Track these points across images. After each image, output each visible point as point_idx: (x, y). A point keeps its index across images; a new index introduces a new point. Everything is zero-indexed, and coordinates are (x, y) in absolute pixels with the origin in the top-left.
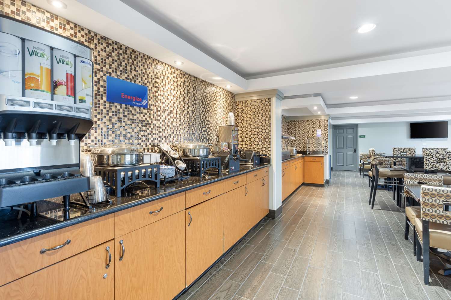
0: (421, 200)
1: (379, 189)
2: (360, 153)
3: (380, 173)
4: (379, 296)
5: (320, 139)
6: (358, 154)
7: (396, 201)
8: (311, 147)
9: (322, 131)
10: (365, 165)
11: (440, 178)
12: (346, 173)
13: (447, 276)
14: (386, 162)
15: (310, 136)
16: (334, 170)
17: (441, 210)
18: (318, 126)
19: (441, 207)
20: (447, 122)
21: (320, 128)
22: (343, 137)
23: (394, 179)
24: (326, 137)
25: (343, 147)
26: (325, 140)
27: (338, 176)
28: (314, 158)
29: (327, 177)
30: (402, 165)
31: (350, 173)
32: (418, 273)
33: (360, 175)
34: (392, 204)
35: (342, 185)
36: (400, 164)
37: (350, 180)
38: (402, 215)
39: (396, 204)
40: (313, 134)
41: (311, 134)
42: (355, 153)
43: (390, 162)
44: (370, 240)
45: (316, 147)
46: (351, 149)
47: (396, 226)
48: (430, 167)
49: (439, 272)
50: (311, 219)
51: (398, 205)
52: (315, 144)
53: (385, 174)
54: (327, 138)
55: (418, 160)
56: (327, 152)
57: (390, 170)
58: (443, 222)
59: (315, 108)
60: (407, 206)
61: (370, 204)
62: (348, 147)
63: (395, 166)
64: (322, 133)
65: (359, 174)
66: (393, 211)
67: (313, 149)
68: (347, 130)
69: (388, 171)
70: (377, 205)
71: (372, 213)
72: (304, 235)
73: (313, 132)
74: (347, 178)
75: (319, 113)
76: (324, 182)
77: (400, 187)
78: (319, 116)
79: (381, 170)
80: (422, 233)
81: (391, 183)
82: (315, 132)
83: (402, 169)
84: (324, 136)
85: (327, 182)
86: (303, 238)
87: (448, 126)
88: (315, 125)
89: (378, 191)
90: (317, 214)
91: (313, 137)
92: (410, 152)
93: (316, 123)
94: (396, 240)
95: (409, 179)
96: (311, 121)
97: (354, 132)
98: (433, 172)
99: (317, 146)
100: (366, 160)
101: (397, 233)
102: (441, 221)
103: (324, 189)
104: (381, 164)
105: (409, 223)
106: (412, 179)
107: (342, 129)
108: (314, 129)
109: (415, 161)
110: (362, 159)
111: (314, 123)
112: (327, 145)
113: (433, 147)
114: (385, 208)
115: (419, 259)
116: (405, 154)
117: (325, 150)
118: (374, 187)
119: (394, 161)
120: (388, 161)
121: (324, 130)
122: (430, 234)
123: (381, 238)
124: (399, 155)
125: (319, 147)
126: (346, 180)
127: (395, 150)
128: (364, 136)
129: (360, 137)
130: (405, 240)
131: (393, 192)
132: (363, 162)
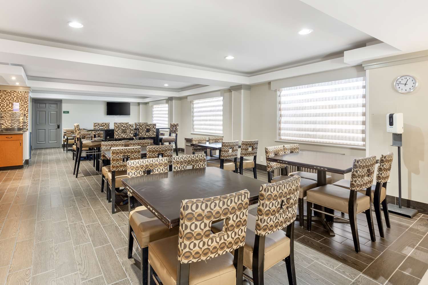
0: (111, 158)
1: (82, 160)
2: (64, 129)
3: (84, 144)
4: (84, 233)
5: (18, 113)
6: (62, 130)
7: (95, 168)
8: (4, 124)
9: (21, 105)
10: (69, 141)
11: (123, 143)
12: (48, 151)
13: (124, 204)
14: (88, 136)
15: (3, 110)
16: (33, 150)
17: (122, 162)
18: (14, 98)
19: (121, 160)
20: (130, 103)
21: (17, 101)
22: (45, 112)
23: (94, 149)
24: (25, 112)
25: (44, 123)
26: (25, 115)
27: (40, 154)
28: (10, 136)
29: (26, 156)
30: (101, 137)
31: (53, 150)
32: (109, 210)
33: (64, 150)
34: (92, 170)
35: (45, 162)
36: (99, 136)
37: (54, 157)
38: (99, 176)
39: (95, 170)
40: (7, 108)
41: (4, 107)
42: (58, 129)
43: (91, 135)
44: (75, 201)
45: (11, 124)
46: (53, 125)
47: (95, 185)
48: (118, 136)
49: (120, 204)
50: (11, 203)
51: (97, 170)
52: (11, 120)
53: (88, 146)
54: (27, 112)
55: (111, 132)
56: (26, 128)
57: (92, 142)
58: (122, 169)
59: (14, 78)
60: (103, 166)
61: (74, 174)
62: (51, 123)
63: (95, 138)
64: (21, 107)
65: (62, 150)
66: (93, 175)
67: (7, 126)
68: (50, 105)
69: (90, 143)
70: (81, 174)
71: (77, 181)
72: (5, 220)
73: (7, 105)
74: (49, 155)
75: (17, 84)
76: (23, 162)
77: (99, 154)
78: (17, 87)
79: (84, 142)
80: (111, 181)
81: (91, 152)
82: (11, 105)
83: (100, 140)
84: (23, 111)
85: (27, 162)
86: (4, 223)
87: (131, 106)
88: (11, 97)
89: (81, 162)
90: (18, 196)
91: (7, 111)
92: (106, 126)
93: (12, 95)
94: (95, 195)
95: (105, 146)
96: (4, 92)
97: (57, 108)
98: (120, 140)
99: (13, 122)
100: (70, 135)
101: (96, 190)
102: (121, 169)
103: (24, 170)
104: (84, 138)
105: (104, 179)
106: (106, 146)
107: (44, 103)
108: (8, 102)
109: (109, 133)
110: (65, 135)
111: (10, 94)
112: (27, 121)
113: (120, 122)
114: (87, 174)
115: (110, 201)
116: (103, 127)
117: (24, 126)
118: (78, 159)
119: (95, 134)
120: (90, 134)
121: (23, 104)
122: (116, 179)
123: (84, 197)
124: (98, 129)
125: (15, 123)
126: (49, 157)
127: (95, 125)
128: (68, 112)
129: (64, 112)
130: (101, 193)
131: (93, 161)
132: (67, 138)
